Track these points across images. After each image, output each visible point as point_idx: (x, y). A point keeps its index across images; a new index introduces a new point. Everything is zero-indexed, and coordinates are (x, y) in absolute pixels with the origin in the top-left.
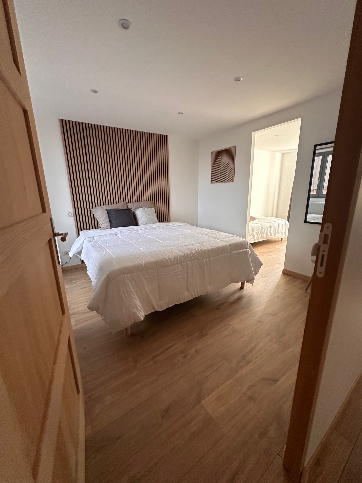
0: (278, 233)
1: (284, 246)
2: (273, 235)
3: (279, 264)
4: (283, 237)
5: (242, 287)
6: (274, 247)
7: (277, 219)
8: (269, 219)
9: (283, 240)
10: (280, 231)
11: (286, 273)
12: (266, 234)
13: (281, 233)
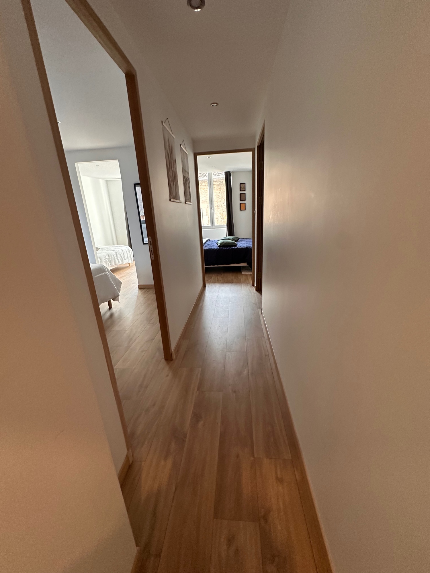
0: (125, 259)
1: (134, 270)
2: (120, 261)
3: (134, 283)
4: (130, 262)
5: (110, 307)
6: (125, 272)
7: (120, 246)
8: (112, 247)
9: (131, 265)
10: (126, 257)
11: (141, 287)
12: (114, 262)
13: (127, 259)
